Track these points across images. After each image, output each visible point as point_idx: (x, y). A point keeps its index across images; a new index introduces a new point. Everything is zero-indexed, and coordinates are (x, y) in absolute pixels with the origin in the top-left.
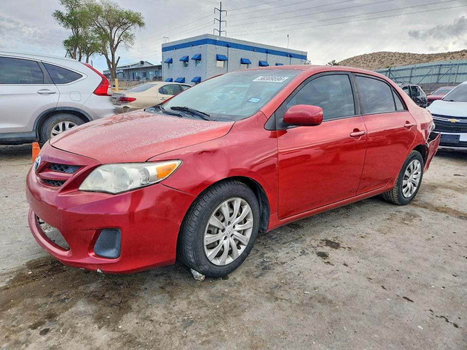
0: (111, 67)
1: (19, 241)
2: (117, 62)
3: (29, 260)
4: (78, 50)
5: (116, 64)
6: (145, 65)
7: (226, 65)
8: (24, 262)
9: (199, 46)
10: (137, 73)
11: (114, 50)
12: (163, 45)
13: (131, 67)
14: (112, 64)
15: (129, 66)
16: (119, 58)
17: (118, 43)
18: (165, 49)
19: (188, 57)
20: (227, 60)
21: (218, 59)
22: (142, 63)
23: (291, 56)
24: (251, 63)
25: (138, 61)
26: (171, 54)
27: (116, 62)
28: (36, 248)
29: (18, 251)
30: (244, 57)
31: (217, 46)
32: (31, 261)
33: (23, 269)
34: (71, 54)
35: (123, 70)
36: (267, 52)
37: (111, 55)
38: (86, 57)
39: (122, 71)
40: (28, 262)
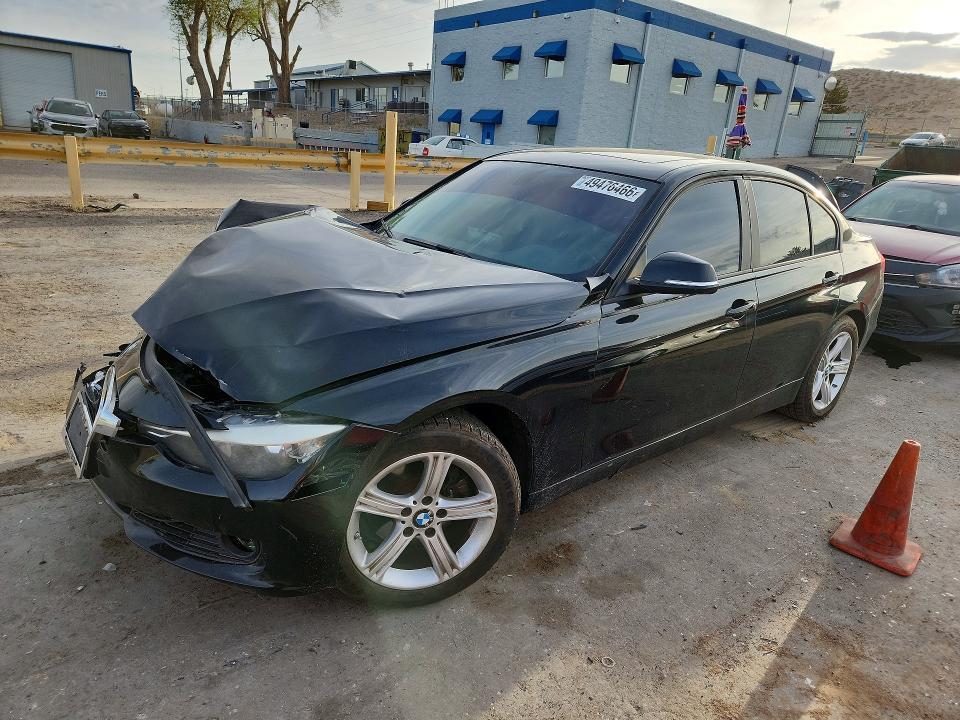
0: (280, 71)
2: (295, 59)
4: (203, 18)
5: (292, 65)
6: (358, 72)
7: (634, 79)
9: (566, 15)
10: (341, 91)
11: (286, 28)
12: (437, 12)
13: (325, 75)
14: (281, 63)
15: (319, 72)
16: (299, 49)
17: (298, 11)
18: (445, 24)
19: (519, 49)
20: (640, 62)
21: (619, 56)
22: (352, 65)
23: (796, 61)
24: (699, 75)
25: (343, 60)
26: (459, 39)
27: (290, 61)
30: (683, 57)
31: (619, 18)
34: (184, 28)
35: (307, 81)
36: (741, 43)
37: (280, 42)
38: (225, 39)
39: (304, 84)
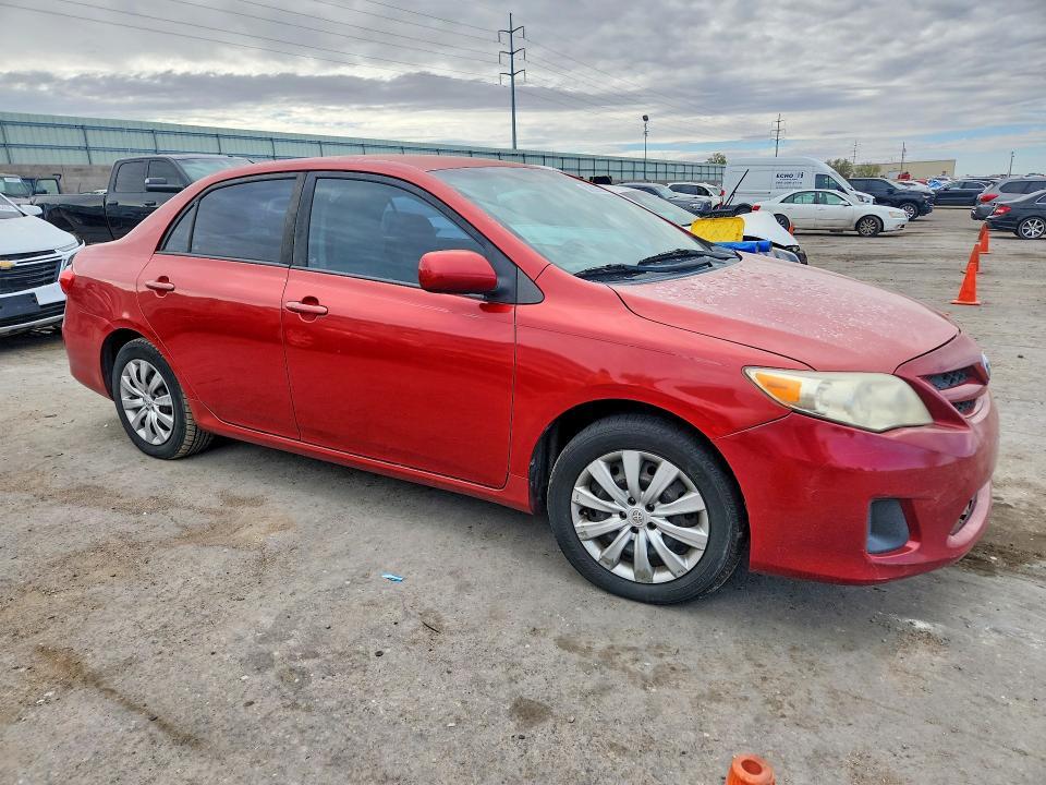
1: (1000, 632)
3: (988, 579)
8: (998, 580)
28: (964, 595)
29: (1006, 608)
32: (986, 575)
33: (1005, 569)
40: (990, 575)
